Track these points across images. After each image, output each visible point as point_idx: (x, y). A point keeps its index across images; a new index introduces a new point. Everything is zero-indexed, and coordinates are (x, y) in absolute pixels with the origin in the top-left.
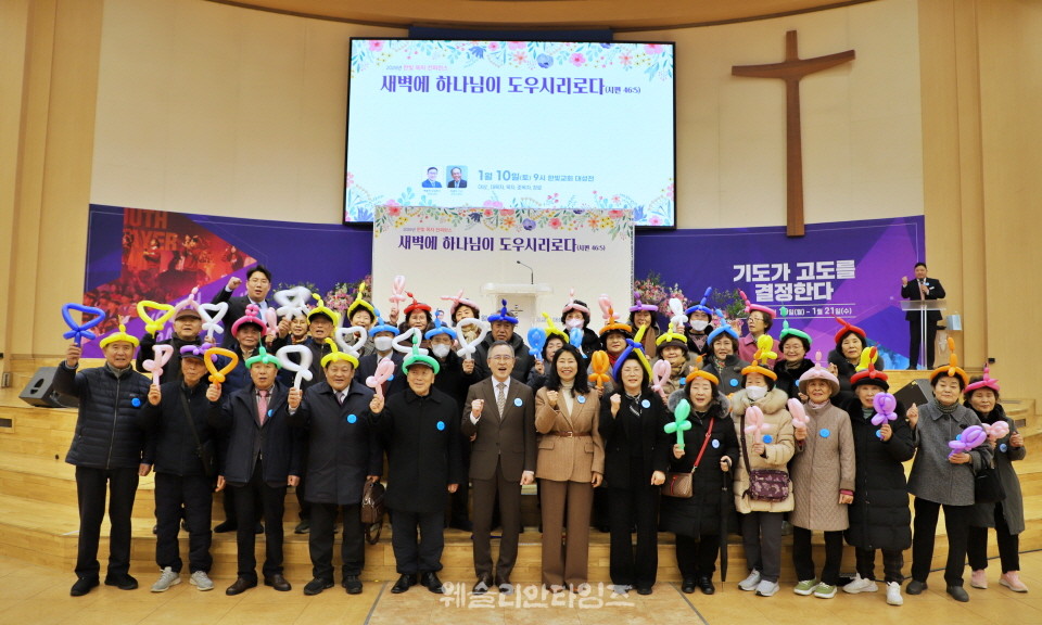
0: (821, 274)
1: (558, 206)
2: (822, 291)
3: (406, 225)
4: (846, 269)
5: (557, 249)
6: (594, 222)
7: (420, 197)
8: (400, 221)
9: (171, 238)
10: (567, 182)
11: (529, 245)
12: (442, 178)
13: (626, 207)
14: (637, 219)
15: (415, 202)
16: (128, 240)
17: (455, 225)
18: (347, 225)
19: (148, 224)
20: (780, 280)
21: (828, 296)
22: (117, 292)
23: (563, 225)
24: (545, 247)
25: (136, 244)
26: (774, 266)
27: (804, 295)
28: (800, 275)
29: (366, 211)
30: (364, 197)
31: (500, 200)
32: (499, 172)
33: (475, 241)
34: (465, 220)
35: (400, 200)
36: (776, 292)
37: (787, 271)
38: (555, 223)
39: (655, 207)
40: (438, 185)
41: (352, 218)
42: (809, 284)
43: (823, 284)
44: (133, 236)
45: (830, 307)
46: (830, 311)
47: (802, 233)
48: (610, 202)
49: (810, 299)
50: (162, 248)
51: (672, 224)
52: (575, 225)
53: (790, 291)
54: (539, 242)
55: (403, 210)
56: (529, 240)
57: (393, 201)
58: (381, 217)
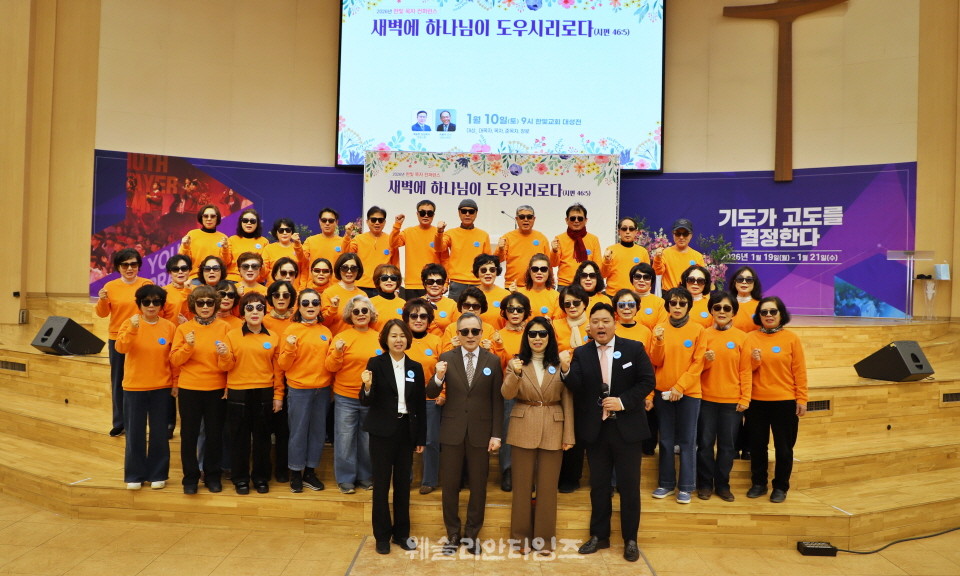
0: (808, 220)
1: (545, 150)
2: (809, 237)
3: (397, 169)
4: (834, 215)
5: (543, 194)
6: (580, 167)
7: (409, 142)
8: (389, 166)
9: (172, 182)
10: (554, 126)
11: (515, 190)
12: (432, 121)
13: (612, 151)
14: (623, 162)
15: (405, 147)
16: (131, 183)
17: (444, 170)
18: (339, 168)
19: (150, 168)
20: (766, 226)
21: (814, 243)
22: (123, 234)
23: (549, 170)
24: (531, 192)
25: (139, 188)
26: (760, 211)
27: (790, 241)
28: (787, 221)
29: (358, 155)
30: (355, 140)
31: (488, 143)
32: (487, 115)
33: (463, 185)
34: (453, 164)
35: (391, 144)
36: (761, 237)
37: (773, 217)
38: (542, 169)
39: (642, 151)
40: (428, 129)
41: (344, 161)
42: (795, 230)
43: (809, 230)
44: (136, 180)
45: (816, 253)
46: (816, 257)
47: (789, 177)
48: (597, 145)
49: (796, 245)
50: (163, 191)
51: (658, 167)
52: (561, 171)
53: (776, 237)
54: (525, 187)
55: (393, 156)
56: (515, 185)
57: (383, 144)
58: (371, 162)
